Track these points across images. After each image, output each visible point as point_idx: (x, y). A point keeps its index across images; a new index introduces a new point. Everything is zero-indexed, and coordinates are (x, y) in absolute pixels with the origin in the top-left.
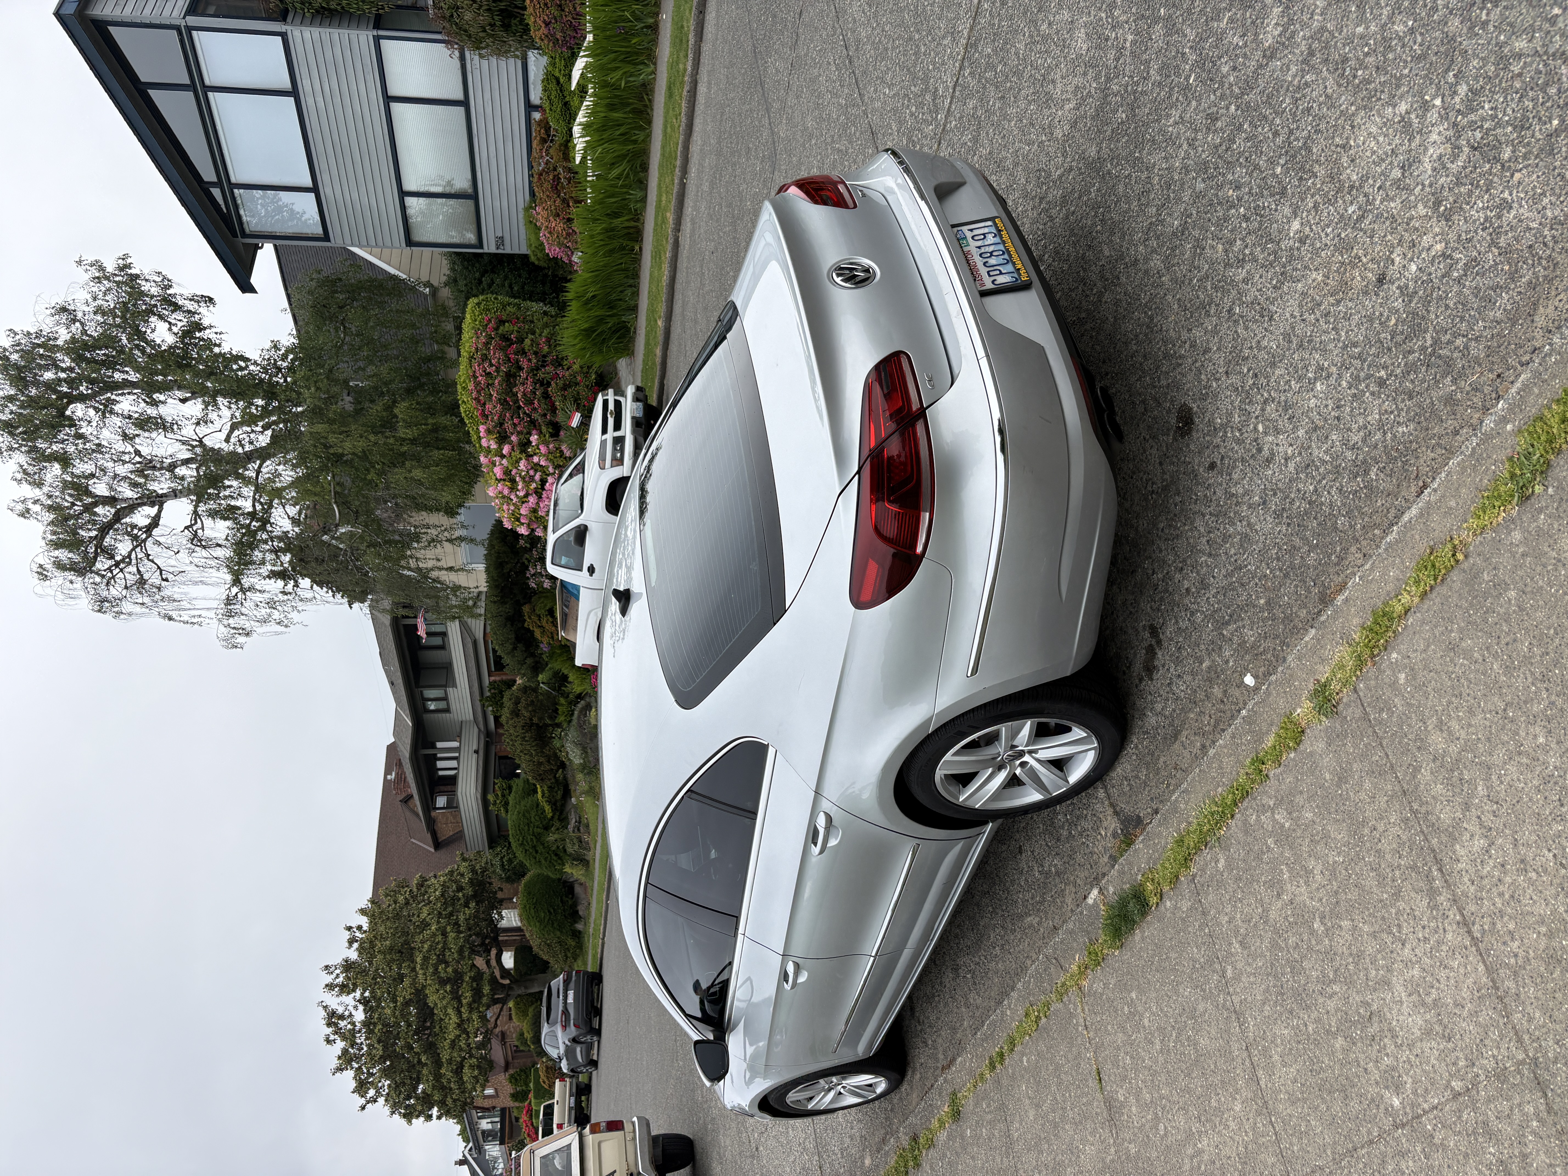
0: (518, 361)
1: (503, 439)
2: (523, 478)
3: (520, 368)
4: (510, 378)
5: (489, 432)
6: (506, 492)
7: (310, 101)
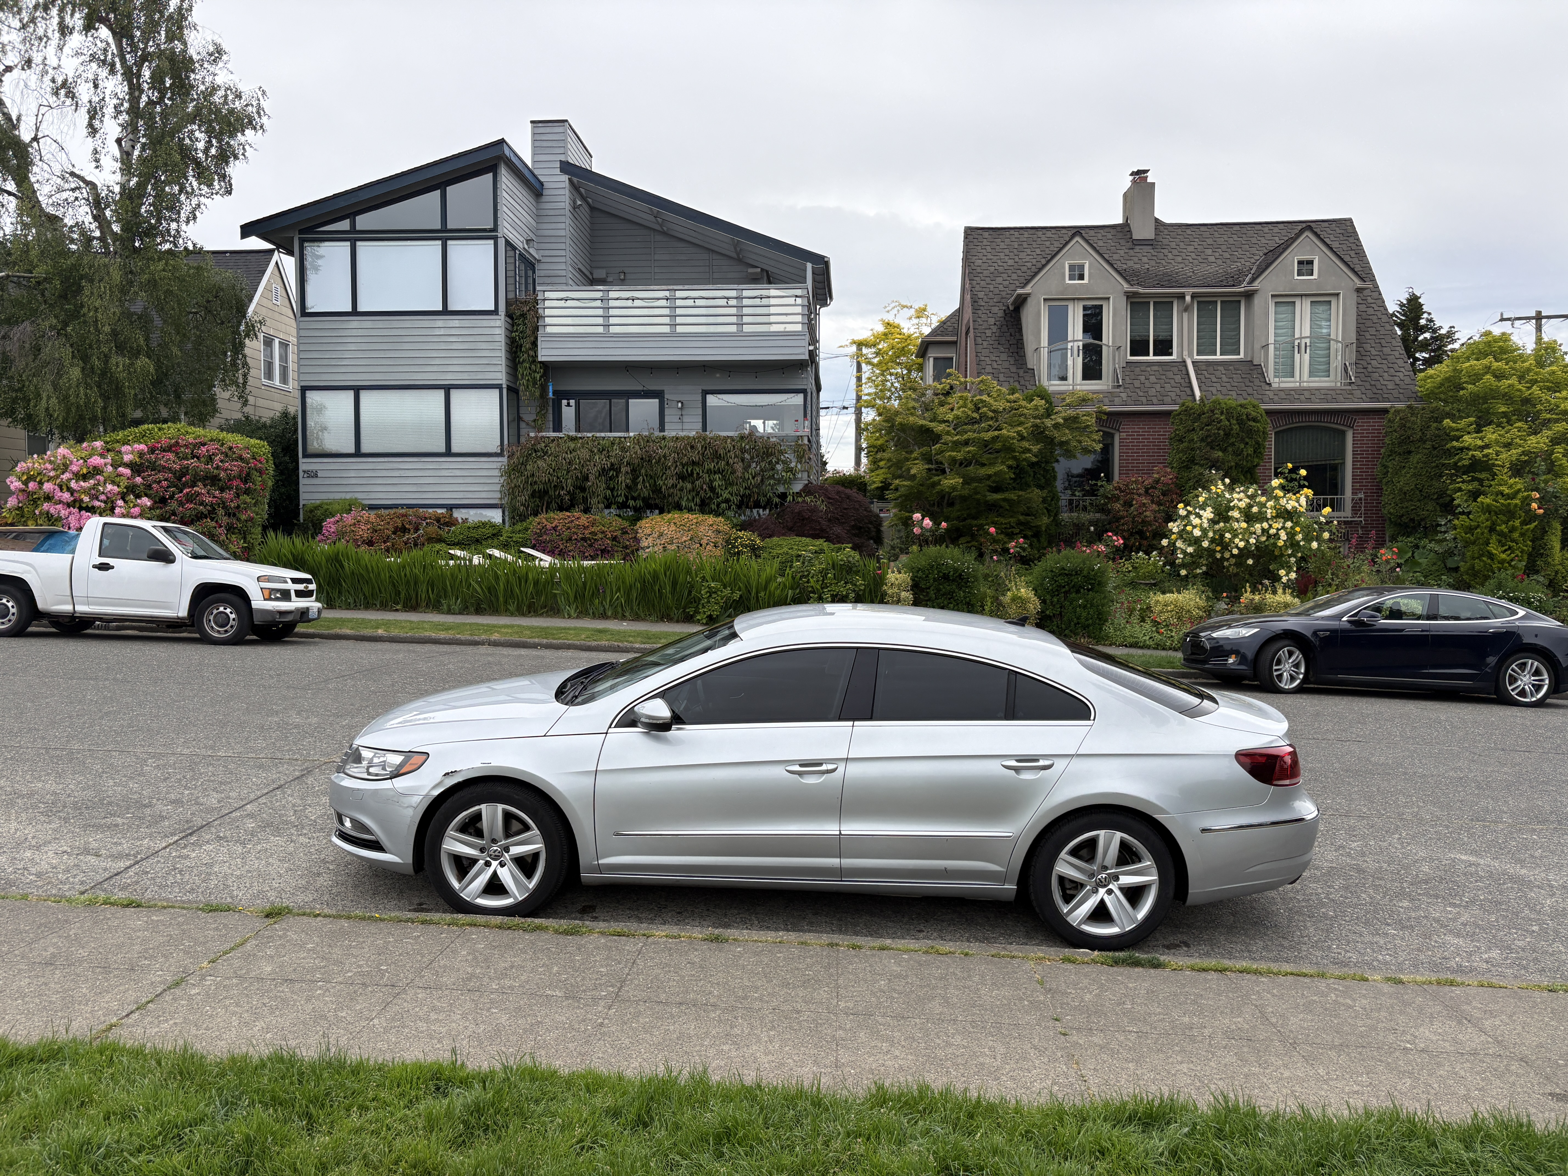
0: (230, 489)
1: (136, 468)
2: (94, 487)
3: (222, 490)
4: (212, 480)
5: (141, 454)
6: (75, 468)
7: (440, 324)
